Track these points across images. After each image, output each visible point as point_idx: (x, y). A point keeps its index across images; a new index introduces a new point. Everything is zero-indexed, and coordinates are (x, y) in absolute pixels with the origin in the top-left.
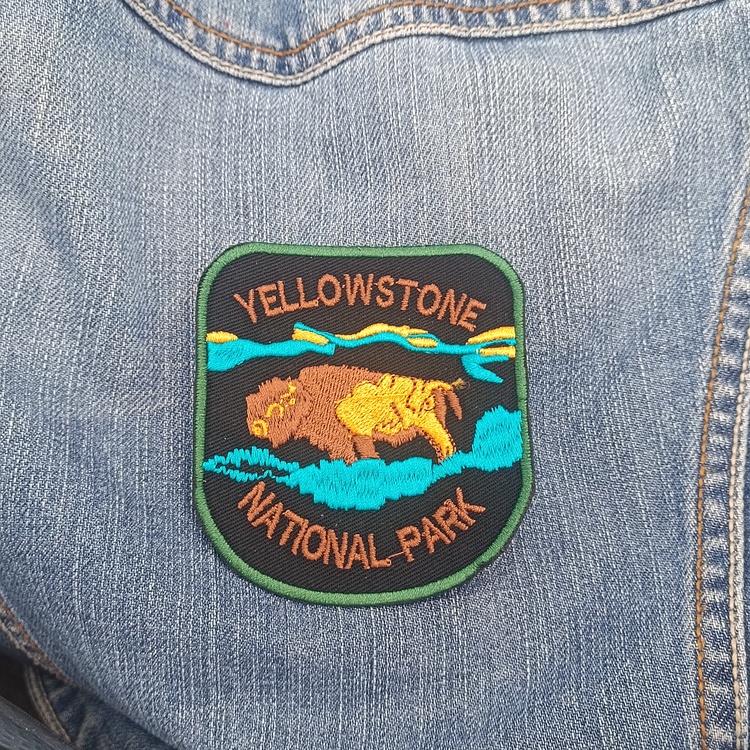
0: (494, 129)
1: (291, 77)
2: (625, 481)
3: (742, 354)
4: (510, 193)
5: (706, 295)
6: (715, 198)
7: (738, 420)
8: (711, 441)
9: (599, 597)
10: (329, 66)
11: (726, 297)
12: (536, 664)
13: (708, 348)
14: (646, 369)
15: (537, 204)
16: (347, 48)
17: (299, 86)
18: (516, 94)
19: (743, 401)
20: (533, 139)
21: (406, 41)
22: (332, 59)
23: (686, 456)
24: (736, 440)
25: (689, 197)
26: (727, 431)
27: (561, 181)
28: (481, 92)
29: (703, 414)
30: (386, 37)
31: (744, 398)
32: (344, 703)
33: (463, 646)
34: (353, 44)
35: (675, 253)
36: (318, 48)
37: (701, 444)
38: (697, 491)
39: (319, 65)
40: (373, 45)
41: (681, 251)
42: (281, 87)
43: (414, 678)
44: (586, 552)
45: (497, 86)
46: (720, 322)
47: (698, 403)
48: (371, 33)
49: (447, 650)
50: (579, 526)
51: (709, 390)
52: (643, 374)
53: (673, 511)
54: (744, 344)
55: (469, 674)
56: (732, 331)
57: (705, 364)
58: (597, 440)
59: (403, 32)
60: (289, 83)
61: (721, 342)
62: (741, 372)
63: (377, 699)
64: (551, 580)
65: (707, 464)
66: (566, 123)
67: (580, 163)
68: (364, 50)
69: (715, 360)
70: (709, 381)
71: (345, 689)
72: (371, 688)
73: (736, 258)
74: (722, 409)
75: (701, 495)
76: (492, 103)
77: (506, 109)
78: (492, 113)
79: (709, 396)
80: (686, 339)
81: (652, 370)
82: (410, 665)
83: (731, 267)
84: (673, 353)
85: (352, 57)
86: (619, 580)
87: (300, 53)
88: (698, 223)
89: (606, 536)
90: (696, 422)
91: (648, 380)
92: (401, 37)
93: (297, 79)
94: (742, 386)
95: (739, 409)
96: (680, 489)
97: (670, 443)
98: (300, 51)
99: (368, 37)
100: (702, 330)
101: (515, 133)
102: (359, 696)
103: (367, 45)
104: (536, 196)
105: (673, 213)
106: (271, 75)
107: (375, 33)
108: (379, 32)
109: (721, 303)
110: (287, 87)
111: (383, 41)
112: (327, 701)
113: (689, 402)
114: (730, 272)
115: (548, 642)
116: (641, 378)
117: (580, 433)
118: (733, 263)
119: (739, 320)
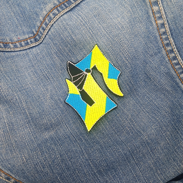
0: (91, 28)
1: (39, 41)
2: (162, 87)
3: (171, 45)
4: (103, 40)
5: (156, 37)
6: (146, 15)
7: (179, 60)
8: (176, 68)
9: (173, 115)
10: (45, 35)
11: (160, 35)
12: (168, 138)
13: (163, 49)
14: (152, 61)
15: (110, 39)
16: (47, 28)
17: (42, 42)
18: (91, 18)
19: (177, 56)
20: (100, 26)
21: (60, 19)
22: (45, 33)
23: (172, 74)
24: (181, 65)
25: (140, 19)
26: (178, 64)
27: (113, 30)
28: (84, 22)
29: (170, 63)
30: (55, 21)
31: (177, 55)
32: (132, 169)
33: (151, 143)
34: (48, 26)
35: (144, 32)
36: (41, 31)
37: (174, 70)
38: (180, 80)
39: (43, 35)
40: (53, 25)
41: (145, 31)
42: (38, 45)
43: (144, 155)
44: (164, 107)
45: (86, 19)
46: (162, 41)
47: (168, 62)
48: (50, 22)
49: (148, 146)
50: (159, 102)
51: (168, 57)
52: (152, 62)
53: (177, 87)
54: (170, 43)
55: (155, 148)
56: (166, 42)
57: (164, 52)
58: (151, 82)
59: (58, 17)
60: (39, 43)
61: (165, 46)
62: (173, 49)
63: (139, 164)
64: (161, 117)
65: (179, 73)
66: (105, 18)
67: (114, 24)
68: (51, 27)
69: (166, 50)
70: (167, 55)
71: (130, 166)
72: (136, 163)
73: (158, 25)
74: (174, 60)
75: (181, 80)
76: (87, 23)
77: (91, 23)
78: (89, 25)
79: (169, 58)
80: (157, 49)
81: (154, 60)
82: (142, 153)
83: (158, 28)
84: (156, 54)
85: (49, 30)
86: (174, 109)
87: (38, 35)
88: (145, 23)
89: (166, 101)
90: (170, 66)
91: (154, 63)
92: (58, 19)
93: (40, 41)
94: (175, 52)
95: (177, 57)
96: (176, 82)
97: (167, 73)
98: (38, 34)
99: (50, 23)
100: (159, 45)
101: (96, 27)
102: (135, 166)
103: (51, 25)
104: (109, 37)
105: (138, 24)
106: (35, 43)
107: (52, 21)
108: (52, 20)
109: (160, 37)
110: (40, 44)
111: (55, 22)
112: (128, 171)
113: (165, 62)
114: (158, 29)
115: (168, 131)
116: (152, 63)
117: (146, 82)
118: (158, 27)
119: (166, 39)
